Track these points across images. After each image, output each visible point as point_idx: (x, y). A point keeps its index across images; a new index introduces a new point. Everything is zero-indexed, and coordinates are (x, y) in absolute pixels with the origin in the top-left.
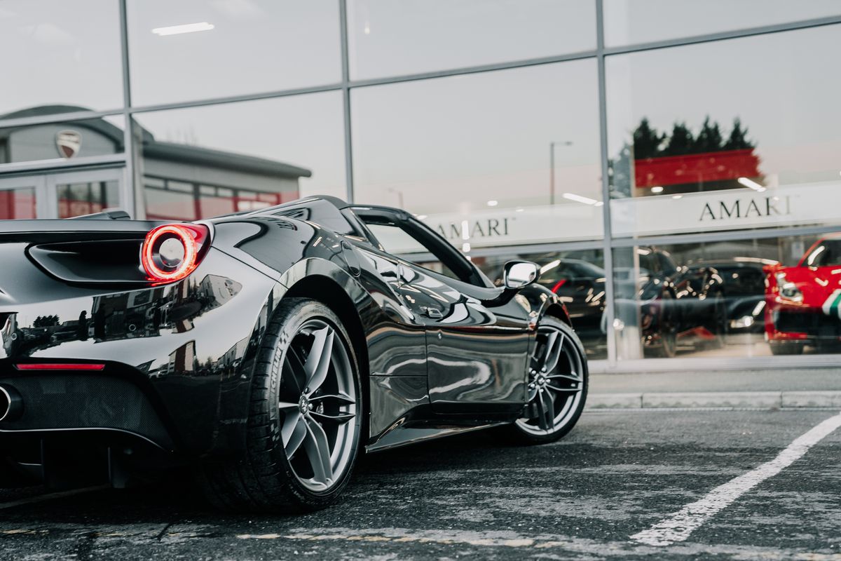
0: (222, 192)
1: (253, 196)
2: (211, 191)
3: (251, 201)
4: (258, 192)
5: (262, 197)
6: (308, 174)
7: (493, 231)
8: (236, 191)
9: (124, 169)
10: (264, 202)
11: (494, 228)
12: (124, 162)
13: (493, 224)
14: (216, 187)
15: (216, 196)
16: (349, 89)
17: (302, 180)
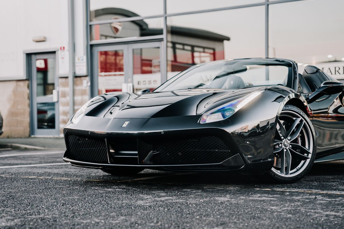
0: (186, 47)
1: (201, 50)
2: (181, 46)
3: (200, 52)
4: (204, 48)
5: (206, 50)
6: (228, 39)
7: (337, 72)
8: (193, 47)
9: (162, 42)
10: (207, 53)
11: (338, 71)
12: (162, 39)
13: (337, 69)
14: (184, 45)
15: (183, 49)
16: (268, 5)
17: (225, 42)
